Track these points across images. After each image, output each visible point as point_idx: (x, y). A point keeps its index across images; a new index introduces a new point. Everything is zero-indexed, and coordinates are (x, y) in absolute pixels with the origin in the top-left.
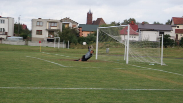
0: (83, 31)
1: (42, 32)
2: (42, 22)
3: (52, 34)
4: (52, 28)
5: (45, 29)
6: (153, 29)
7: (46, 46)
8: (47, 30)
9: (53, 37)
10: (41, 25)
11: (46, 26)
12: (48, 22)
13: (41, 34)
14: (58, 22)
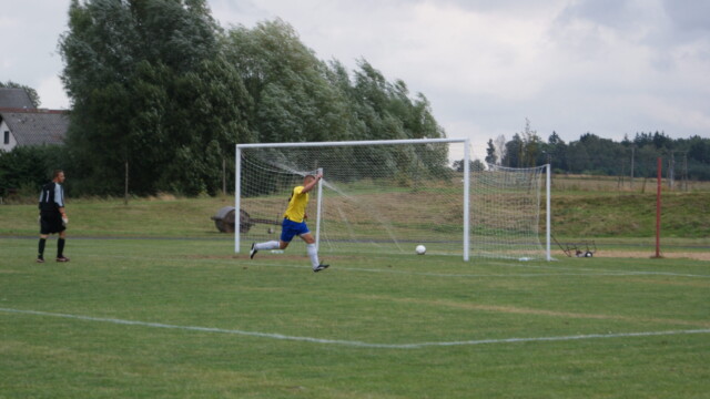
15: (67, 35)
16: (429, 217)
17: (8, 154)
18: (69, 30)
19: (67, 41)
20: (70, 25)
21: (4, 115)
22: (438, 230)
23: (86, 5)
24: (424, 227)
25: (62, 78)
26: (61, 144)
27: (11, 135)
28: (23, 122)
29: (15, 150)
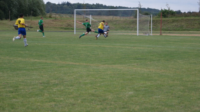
16: (62, 26)
22: (65, 29)
24: (62, 28)
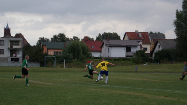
0: (48, 49)
1: (3, 51)
2: (4, 41)
3: (14, 54)
4: (14, 47)
5: (7, 47)
6: (120, 45)
7: (19, 66)
8: (9, 49)
9: (15, 56)
10: (2, 43)
11: (8, 45)
12: (9, 40)
13: (3, 54)
14: (21, 40)
15: (176, 20)
17: (160, 51)
18: (176, 18)
19: (176, 21)
20: (176, 17)
21: (158, 41)
23: (180, 11)
25: (175, 31)
26: (174, 48)
27: (160, 46)
28: (163, 43)
29: (162, 50)
